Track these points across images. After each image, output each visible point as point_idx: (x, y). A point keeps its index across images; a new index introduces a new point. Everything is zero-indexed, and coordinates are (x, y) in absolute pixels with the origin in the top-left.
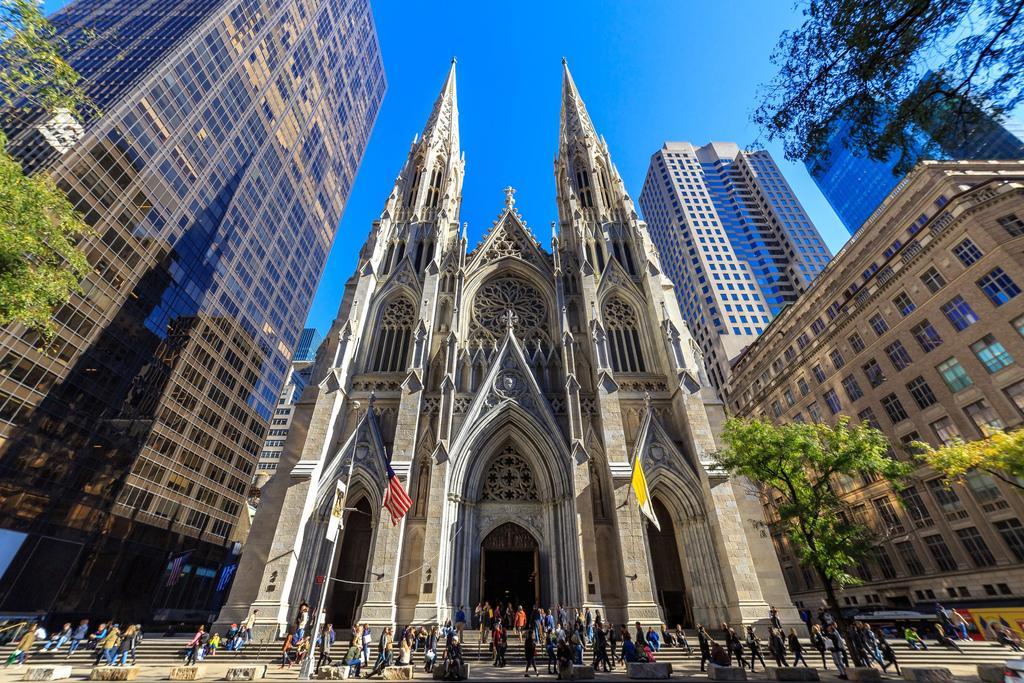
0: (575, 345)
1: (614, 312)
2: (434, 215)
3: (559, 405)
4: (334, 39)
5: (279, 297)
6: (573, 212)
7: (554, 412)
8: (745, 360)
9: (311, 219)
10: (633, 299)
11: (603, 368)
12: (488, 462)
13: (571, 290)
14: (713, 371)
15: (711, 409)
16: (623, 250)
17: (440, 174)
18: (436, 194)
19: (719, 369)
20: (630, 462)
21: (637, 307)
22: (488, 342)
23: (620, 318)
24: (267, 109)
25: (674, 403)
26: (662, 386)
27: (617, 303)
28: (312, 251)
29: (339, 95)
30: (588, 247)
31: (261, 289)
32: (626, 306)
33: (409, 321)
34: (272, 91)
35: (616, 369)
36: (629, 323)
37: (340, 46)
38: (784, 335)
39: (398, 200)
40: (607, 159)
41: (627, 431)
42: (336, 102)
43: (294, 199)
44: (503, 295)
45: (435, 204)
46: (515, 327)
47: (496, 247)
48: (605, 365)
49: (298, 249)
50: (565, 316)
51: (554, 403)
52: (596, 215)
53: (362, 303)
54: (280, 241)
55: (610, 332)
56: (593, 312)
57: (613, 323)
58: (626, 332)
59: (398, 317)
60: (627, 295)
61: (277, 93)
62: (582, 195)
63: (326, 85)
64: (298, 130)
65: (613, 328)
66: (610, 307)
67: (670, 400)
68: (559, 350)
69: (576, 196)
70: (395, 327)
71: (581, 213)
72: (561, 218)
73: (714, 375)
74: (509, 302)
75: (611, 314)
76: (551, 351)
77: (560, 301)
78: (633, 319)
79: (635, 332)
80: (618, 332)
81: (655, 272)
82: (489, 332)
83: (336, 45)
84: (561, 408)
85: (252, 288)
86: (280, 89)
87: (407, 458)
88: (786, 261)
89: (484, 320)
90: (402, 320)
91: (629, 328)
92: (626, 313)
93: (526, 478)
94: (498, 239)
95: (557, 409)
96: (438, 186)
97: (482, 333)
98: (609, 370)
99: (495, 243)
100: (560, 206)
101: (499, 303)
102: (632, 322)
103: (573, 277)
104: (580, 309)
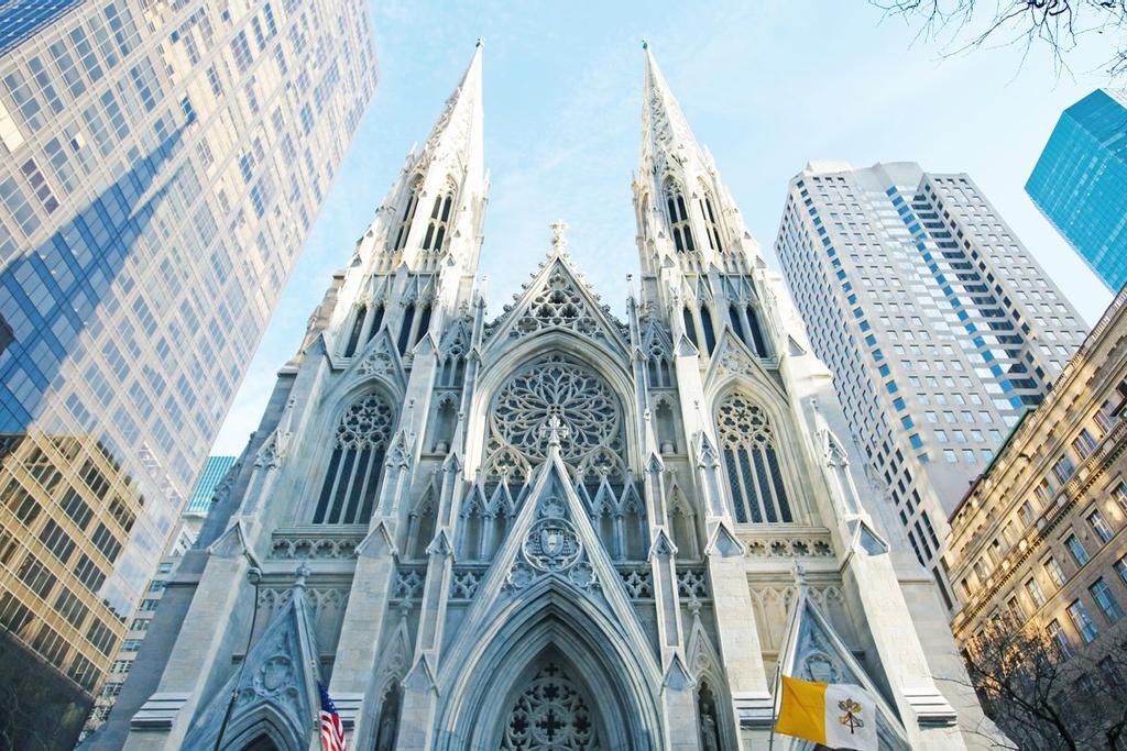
0: (668, 476)
1: (735, 419)
2: (435, 262)
3: (643, 584)
4: (303, 16)
5: (171, 399)
6: (662, 258)
7: (632, 596)
8: (969, 505)
9: (240, 273)
10: (765, 396)
11: (718, 513)
12: (510, 694)
13: (661, 382)
14: (917, 525)
15: (912, 588)
16: (745, 319)
17: (448, 202)
18: (442, 231)
19: (927, 522)
20: (770, 691)
21: (772, 407)
22: (517, 472)
23: (745, 428)
24: (188, 108)
25: (845, 576)
26: (823, 547)
27: (738, 403)
28: (237, 324)
29: (304, 91)
30: (687, 312)
31: (143, 385)
32: (754, 410)
33: (384, 435)
34: (200, 85)
35: (741, 519)
36: (760, 438)
37: (311, 25)
38: (1029, 460)
39: (379, 239)
40: (714, 180)
41: (763, 633)
42: (298, 101)
43: (215, 241)
44: (546, 392)
45: (438, 246)
46: (565, 444)
47: (534, 313)
48: (719, 511)
49: (214, 321)
50: (648, 424)
51: (631, 579)
52: (699, 263)
53: (303, 404)
54: (185, 306)
55: (728, 453)
56: (698, 417)
57: (733, 438)
58: (756, 452)
59: (365, 428)
60: (756, 390)
61: (208, 87)
62: (677, 233)
63: (286, 76)
64: (235, 139)
65: (734, 447)
66: (727, 410)
67: (839, 572)
68: (640, 485)
69: (667, 234)
70: (360, 445)
71: (675, 259)
72: (644, 267)
73: (921, 533)
74: (556, 403)
75: (729, 422)
76: (627, 487)
77: (643, 399)
78: (767, 431)
79: (771, 453)
80: (742, 452)
81: (797, 350)
82: (519, 453)
83: (305, 23)
84: (644, 590)
85: (128, 382)
86: (213, 80)
87: (357, 687)
88: (1017, 339)
89: (513, 433)
90: (370, 432)
91: (762, 447)
92: (755, 421)
93: (582, 725)
94: (540, 300)
95: (637, 591)
96: (445, 218)
97: (507, 456)
98: (728, 519)
99: (534, 307)
100: (641, 249)
101: (538, 405)
102: (766, 435)
103: (664, 363)
104: (675, 415)
